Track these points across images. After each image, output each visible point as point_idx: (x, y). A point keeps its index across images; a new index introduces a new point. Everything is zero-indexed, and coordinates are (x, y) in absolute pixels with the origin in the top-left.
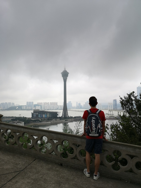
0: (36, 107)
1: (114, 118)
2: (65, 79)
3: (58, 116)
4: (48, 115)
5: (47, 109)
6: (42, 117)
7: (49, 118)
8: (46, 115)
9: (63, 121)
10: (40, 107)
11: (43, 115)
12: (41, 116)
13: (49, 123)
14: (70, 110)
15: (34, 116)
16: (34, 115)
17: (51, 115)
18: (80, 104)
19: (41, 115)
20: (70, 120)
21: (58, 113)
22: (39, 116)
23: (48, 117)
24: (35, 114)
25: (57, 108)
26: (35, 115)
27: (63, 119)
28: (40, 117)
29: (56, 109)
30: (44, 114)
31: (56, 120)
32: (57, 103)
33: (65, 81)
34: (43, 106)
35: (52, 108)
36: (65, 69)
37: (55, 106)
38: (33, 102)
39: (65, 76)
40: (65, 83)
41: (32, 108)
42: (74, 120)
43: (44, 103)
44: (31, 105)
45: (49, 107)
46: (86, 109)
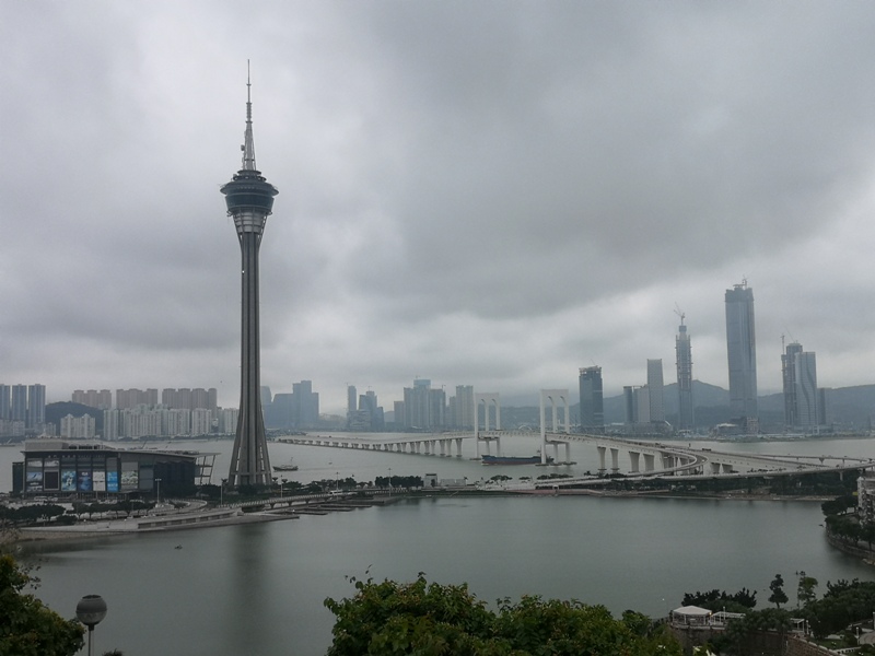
0: (62, 420)
1: (567, 487)
3: (197, 481)
4: (129, 477)
5: (144, 433)
6: (83, 486)
7: (134, 495)
8: (112, 476)
9: (227, 510)
10: (93, 420)
11: (91, 475)
12: (77, 481)
13: (130, 525)
14: (297, 442)
15: (28, 484)
16: (30, 476)
17: (149, 473)
18: (369, 399)
19: (78, 474)
20: (280, 503)
21: (199, 461)
22: (63, 485)
23: (126, 489)
24: (35, 469)
25: (215, 429)
26: (39, 477)
27: (232, 500)
28: (72, 489)
29: (203, 437)
30: (99, 469)
31: (177, 506)
32: (213, 391)
33: (250, 243)
34: (112, 413)
35: (179, 431)
36: (249, 159)
37: (197, 416)
38: (38, 390)
39: (250, 210)
40: (249, 257)
41: (36, 431)
42: (307, 504)
43: (118, 391)
44: (27, 411)
45: (159, 423)
46: (411, 430)
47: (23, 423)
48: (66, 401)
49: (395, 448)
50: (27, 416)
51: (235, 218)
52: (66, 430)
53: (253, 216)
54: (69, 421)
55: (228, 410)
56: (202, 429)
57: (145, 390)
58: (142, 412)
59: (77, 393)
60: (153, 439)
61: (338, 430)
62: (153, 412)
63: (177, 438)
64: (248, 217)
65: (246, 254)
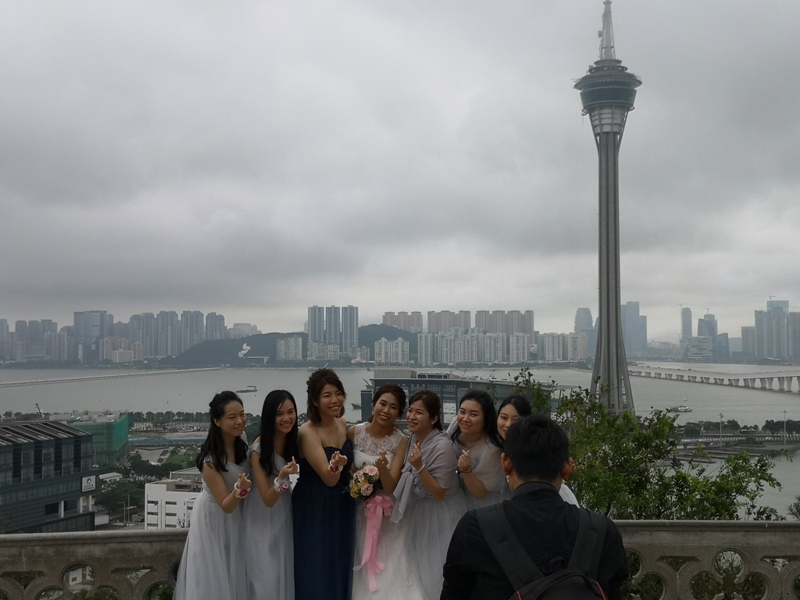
0: (376, 344)
2: (607, 129)
5: (459, 359)
10: (407, 345)
14: (640, 375)
18: (708, 324)
21: (555, 395)
25: (533, 356)
30: (451, 400)
32: (530, 314)
33: (608, 145)
34: (426, 337)
35: (496, 357)
36: (607, 46)
37: (515, 342)
38: (351, 311)
39: (610, 106)
40: (607, 162)
41: (350, 355)
42: (685, 449)
43: (429, 313)
44: (341, 334)
45: (475, 349)
46: (764, 362)
47: (337, 346)
48: (379, 323)
49: (758, 384)
50: (341, 339)
51: (591, 117)
52: (380, 354)
53: (612, 113)
54: (383, 345)
55: (548, 335)
56: (521, 355)
57: (457, 312)
58: (456, 336)
59: (389, 315)
60: (467, 366)
61: (673, 360)
62: (468, 337)
63: (494, 365)
64: (607, 116)
65: (604, 157)
